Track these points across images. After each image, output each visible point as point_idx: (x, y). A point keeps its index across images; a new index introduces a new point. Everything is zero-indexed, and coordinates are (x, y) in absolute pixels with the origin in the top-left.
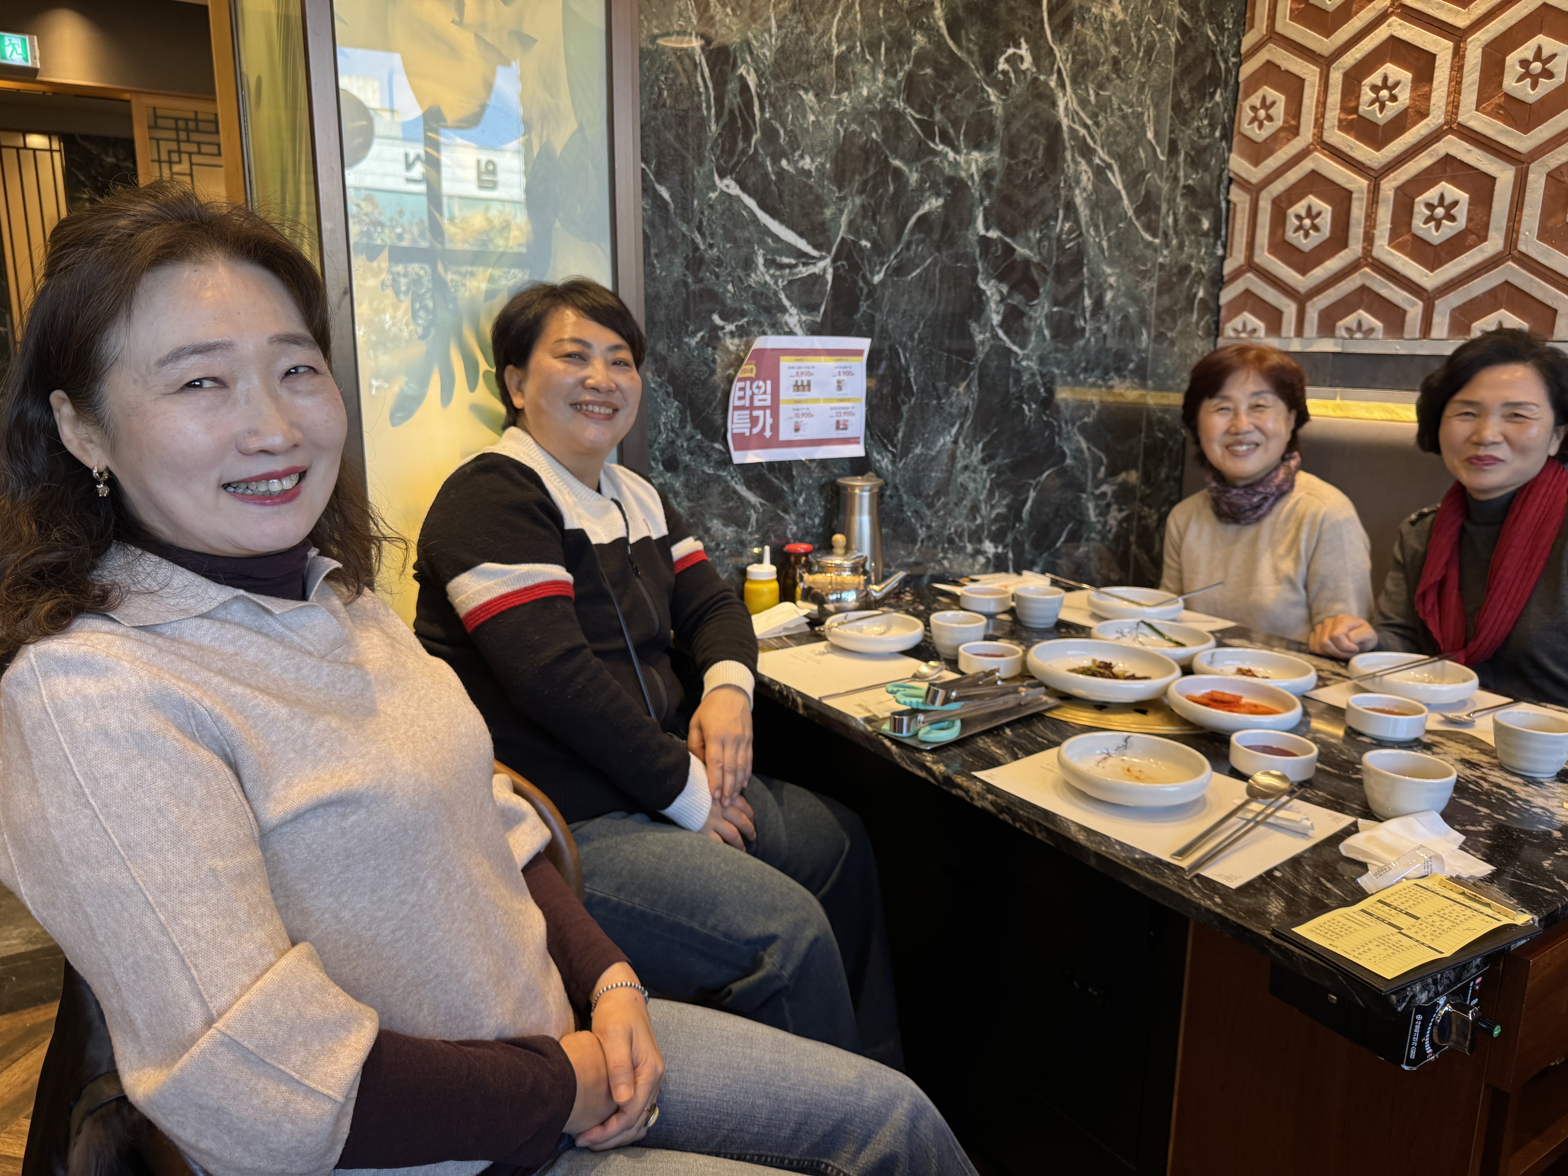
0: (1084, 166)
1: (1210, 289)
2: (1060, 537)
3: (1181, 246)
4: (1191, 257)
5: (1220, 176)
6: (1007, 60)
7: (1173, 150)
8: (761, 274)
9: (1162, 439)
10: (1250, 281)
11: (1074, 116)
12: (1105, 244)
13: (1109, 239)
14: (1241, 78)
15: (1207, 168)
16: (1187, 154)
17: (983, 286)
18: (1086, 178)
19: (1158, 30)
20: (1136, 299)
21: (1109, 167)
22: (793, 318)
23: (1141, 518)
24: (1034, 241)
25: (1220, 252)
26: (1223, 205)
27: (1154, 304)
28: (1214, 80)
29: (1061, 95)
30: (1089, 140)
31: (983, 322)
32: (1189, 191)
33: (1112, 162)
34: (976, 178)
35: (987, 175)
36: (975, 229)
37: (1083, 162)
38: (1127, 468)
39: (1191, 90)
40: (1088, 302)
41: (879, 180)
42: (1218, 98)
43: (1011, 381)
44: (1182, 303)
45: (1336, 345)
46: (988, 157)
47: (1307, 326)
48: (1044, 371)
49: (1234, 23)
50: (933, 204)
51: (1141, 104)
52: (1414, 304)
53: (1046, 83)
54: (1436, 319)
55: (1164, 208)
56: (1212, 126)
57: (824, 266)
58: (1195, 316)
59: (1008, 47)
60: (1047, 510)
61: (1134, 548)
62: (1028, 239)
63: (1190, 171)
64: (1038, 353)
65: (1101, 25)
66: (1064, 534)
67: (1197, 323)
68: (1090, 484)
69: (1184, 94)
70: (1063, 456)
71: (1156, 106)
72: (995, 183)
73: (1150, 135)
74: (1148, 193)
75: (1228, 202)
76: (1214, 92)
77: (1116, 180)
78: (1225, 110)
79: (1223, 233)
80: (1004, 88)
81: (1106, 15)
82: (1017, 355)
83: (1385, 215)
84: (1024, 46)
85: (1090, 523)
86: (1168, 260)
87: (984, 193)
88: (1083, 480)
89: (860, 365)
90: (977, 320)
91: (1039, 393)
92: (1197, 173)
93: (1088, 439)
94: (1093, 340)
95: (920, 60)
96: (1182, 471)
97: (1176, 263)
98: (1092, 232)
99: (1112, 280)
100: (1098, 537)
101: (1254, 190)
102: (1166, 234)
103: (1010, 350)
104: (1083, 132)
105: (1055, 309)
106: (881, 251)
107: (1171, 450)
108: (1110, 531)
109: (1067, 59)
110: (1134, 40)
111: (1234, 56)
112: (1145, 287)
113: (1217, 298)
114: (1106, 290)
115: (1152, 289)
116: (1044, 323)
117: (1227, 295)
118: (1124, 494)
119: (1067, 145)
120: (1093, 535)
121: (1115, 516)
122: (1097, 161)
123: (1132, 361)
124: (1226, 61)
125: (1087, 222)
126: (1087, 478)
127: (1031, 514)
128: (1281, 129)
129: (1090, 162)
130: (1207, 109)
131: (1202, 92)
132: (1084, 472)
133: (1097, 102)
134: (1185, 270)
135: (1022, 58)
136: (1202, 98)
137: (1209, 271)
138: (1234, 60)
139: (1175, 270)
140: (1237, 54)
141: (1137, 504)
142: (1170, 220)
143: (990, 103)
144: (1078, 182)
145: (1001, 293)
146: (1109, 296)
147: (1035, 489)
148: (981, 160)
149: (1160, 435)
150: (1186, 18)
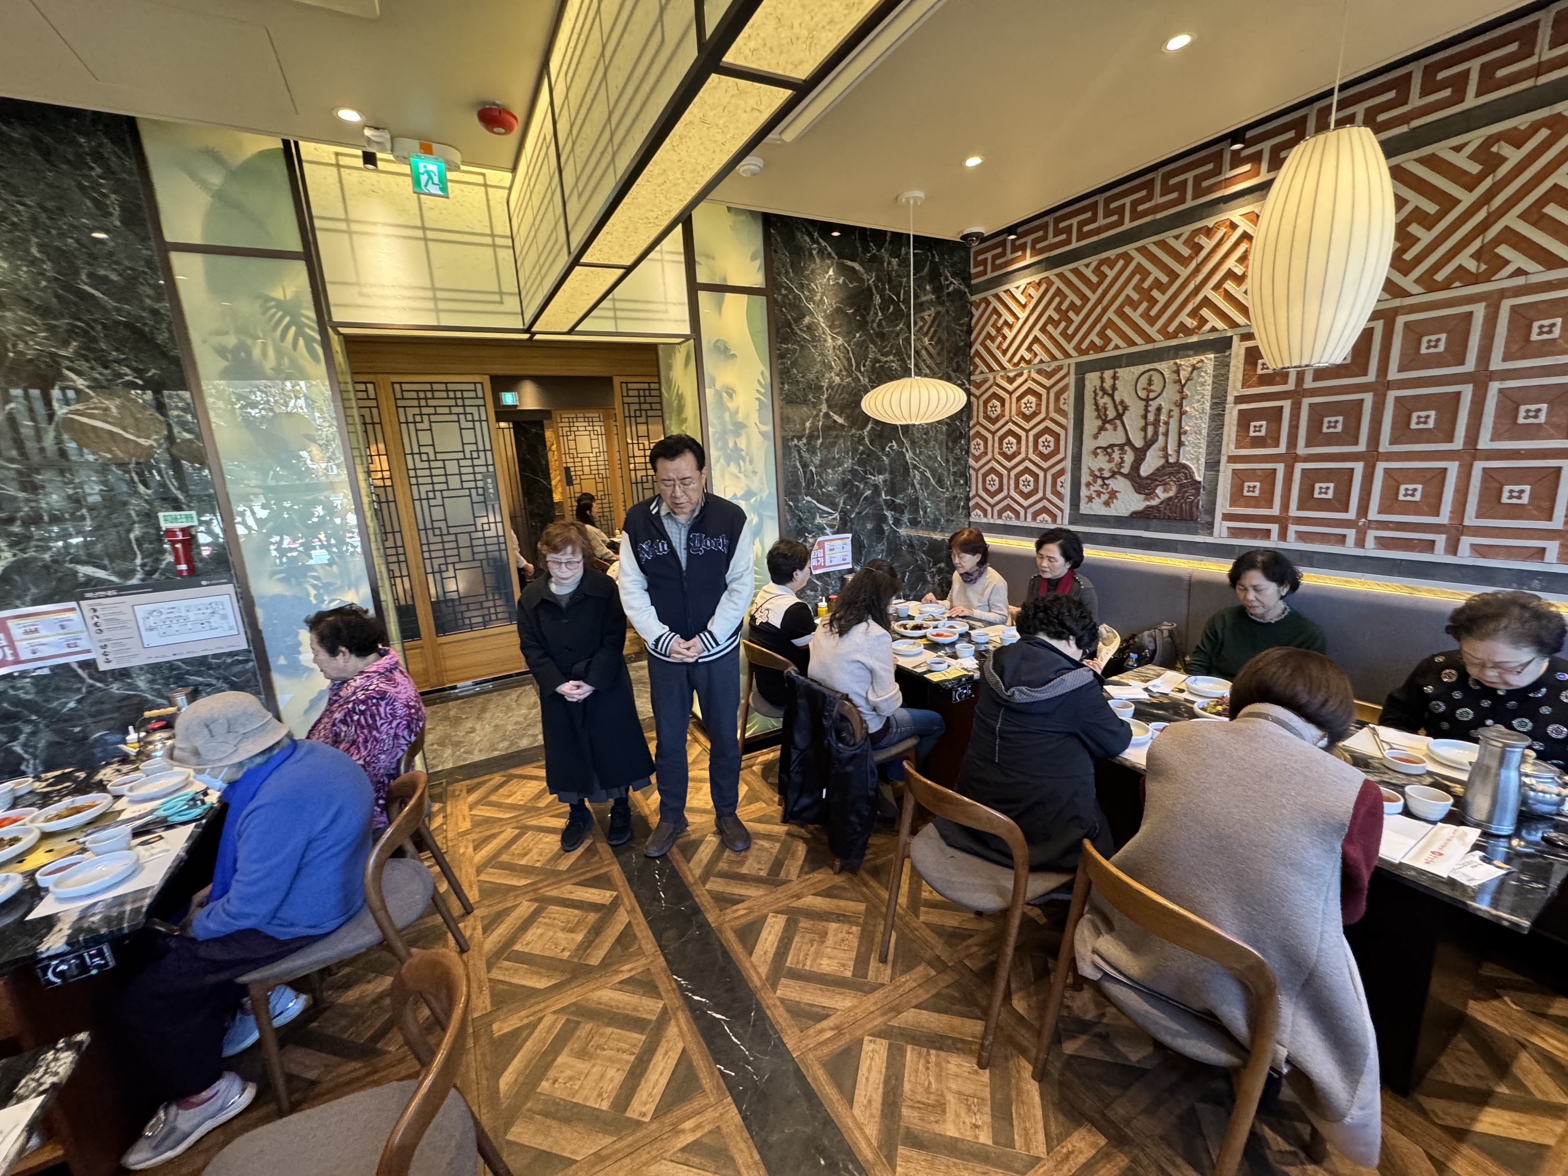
1: (965, 502)
3: (953, 490)
4: (957, 493)
5: (966, 466)
6: (889, 448)
7: (947, 461)
8: (818, 520)
10: (977, 499)
11: (912, 459)
13: (927, 493)
14: (971, 435)
15: (961, 464)
16: (953, 461)
17: (886, 513)
18: (918, 476)
20: (939, 510)
21: (926, 471)
22: (828, 531)
24: (902, 497)
25: (968, 490)
26: (968, 475)
27: (945, 510)
28: (961, 436)
29: (907, 454)
30: (918, 465)
31: (887, 524)
32: (954, 473)
33: (927, 469)
34: (881, 483)
35: (885, 481)
36: (882, 497)
37: (916, 472)
38: (941, 563)
39: (953, 441)
40: (922, 513)
41: (851, 489)
42: (962, 442)
43: (898, 540)
44: (955, 508)
45: (1003, 521)
46: (885, 476)
47: (994, 515)
49: (967, 418)
50: (868, 493)
51: (935, 450)
52: (1022, 511)
53: (902, 452)
54: (1028, 516)
55: (946, 479)
56: (962, 450)
57: (837, 515)
58: (961, 511)
59: (889, 444)
60: (913, 578)
62: (900, 497)
63: (954, 467)
64: (906, 530)
66: (920, 585)
67: (962, 513)
68: (927, 569)
69: (950, 444)
71: (941, 449)
72: (888, 483)
73: (939, 458)
74: (940, 477)
75: (970, 474)
77: (928, 474)
78: (966, 445)
79: (969, 483)
80: (888, 455)
82: (899, 532)
83: (1012, 482)
84: (894, 443)
86: (949, 495)
87: (884, 487)
89: (849, 541)
90: (885, 524)
92: (957, 467)
93: (926, 555)
94: (924, 522)
95: (862, 453)
97: (952, 496)
98: (921, 491)
99: (929, 505)
101: (977, 471)
102: (947, 488)
103: (896, 530)
104: (916, 463)
105: (911, 516)
106: (853, 507)
112: (941, 506)
113: (968, 505)
114: (927, 508)
115: (944, 505)
116: (907, 521)
117: (971, 503)
119: (911, 467)
121: (937, 579)
122: (921, 470)
124: (965, 430)
125: (919, 489)
126: (926, 567)
127: (908, 580)
128: (983, 452)
129: (919, 471)
130: (959, 447)
131: (956, 441)
132: (926, 565)
133: (920, 453)
134: (956, 497)
135: (894, 446)
136: (957, 443)
137: (964, 496)
139: (952, 498)
140: (969, 427)
142: (949, 483)
143: (884, 461)
144: (915, 478)
145: (892, 514)
146: (929, 510)
148: (883, 477)
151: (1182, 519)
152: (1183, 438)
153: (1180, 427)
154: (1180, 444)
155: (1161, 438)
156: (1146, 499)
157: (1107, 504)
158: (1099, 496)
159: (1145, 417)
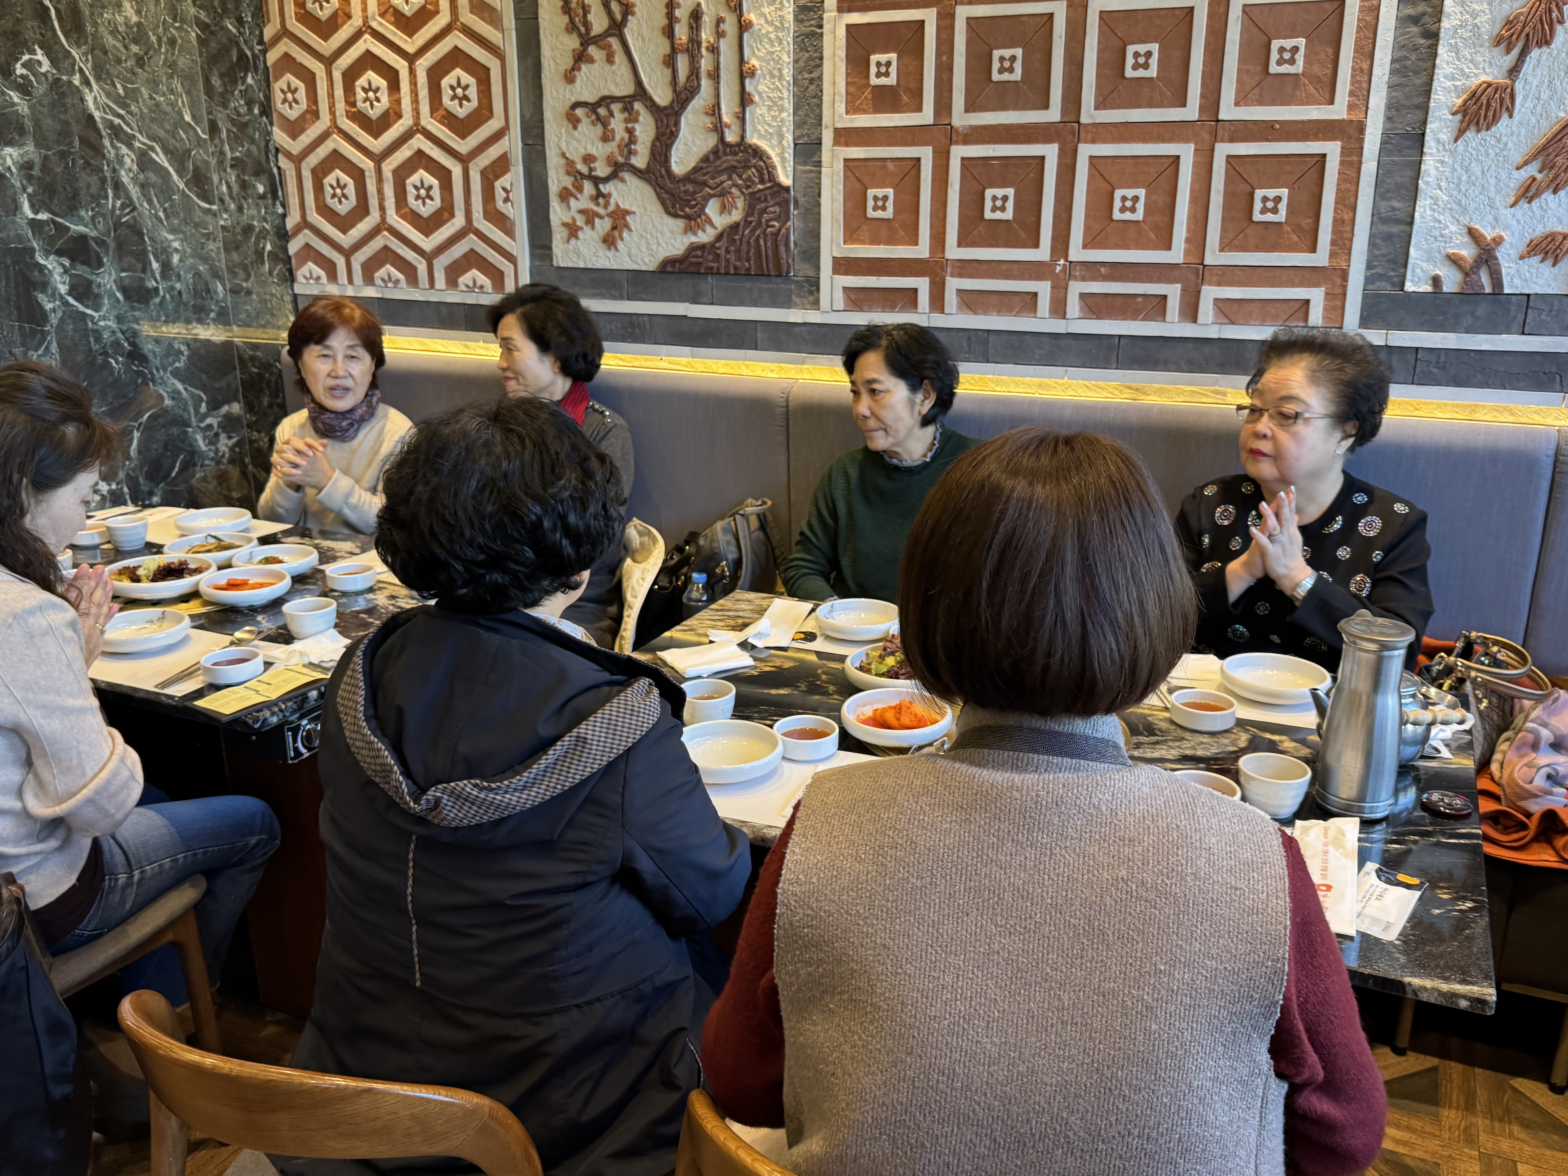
0: (124, 150)
1: (277, 242)
2: (174, 467)
3: (240, 209)
4: (253, 218)
5: (267, 146)
6: (24, 65)
7: (213, 129)
9: (258, 374)
10: (307, 236)
11: (106, 109)
12: (161, 214)
13: (165, 210)
14: (269, 64)
15: (252, 141)
16: (228, 130)
17: (42, 262)
18: (129, 160)
19: (176, 28)
20: (205, 260)
21: (152, 149)
23: (251, 442)
24: (87, 219)
25: (280, 210)
26: (275, 170)
27: (224, 260)
28: (244, 64)
29: (87, 91)
30: (125, 127)
31: (50, 292)
32: (237, 164)
33: (154, 144)
34: (13, 169)
35: (26, 167)
36: (23, 214)
37: (124, 147)
38: (228, 402)
39: (221, 76)
40: (155, 265)
42: (250, 80)
43: (92, 340)
44: (251, 257)
45: (377, 292)
46: (22, 151)
47: (355, 276)
48: (125, 328)
49: (253, 16)
51: (172, 92)
52: (421, 263)
53: (70, 83)
54: (436, 275)
55: (215, 178)
56: (250, 104)
58: (267, 266)
59: (23, 54)
60: (155, 446)
61: (250, 467)
62: (81, 219)
63: (235, 146)
64: (115, 313)
65: (116, 27)
66: (178, 465)
67: (271, 273)
68: (193, 419)
69: (216, 81)
70: (162, 398)
71: (188, 93)
72: (36, 172)
73: (188, 118)
74: (196, 169)
75: (279, 168)
76: (246, 76)
77: (161, 158)
78: (260, 90)
79: (280, 193)
80: (24, 89)
81: (120, 19)
82: (93, 317)
83: (389, 191)
84: (39, 51)
85: (201, 453)
86: (229, 222)
87: (25, 182)
88: (186, 417)
90: (43, 291)
91: (123, 347)
92: (243, 146)
93: (182, 381)
94: (168, 296)
96: (284, 397)
97: (238, 223)
98: (145, 204)
99: (176, 244)
100: (212, 463)
101: (297, 160)
102: (222, 201)
103: (84, 313)
104: (117, 121)
105: (123, 274)
107: (269, 382)
108: (223, 456)
109: (87, 60)
110: (153, 39)
111: (258, 44)
112: (211, 247)
113: (286, 250)
114: (171, 254)
115: (219, 248)
116: (114, 287)
117: (293, 247)
118: (230, 424)
119: (104, 133)
120: (207, 462)
121: (225, 444)
122: (137, 144)
123: (212, 311)
124: (251, 49)
125: (138, 198)
126: (189, 413)
127: (139, 452)
128: (306, 112)
129: (130, 146)
130: (241, 91)
131: (232, 77)
132: (185, 409)
133: (126, 93)
134: (248, 229)
135: (40, 63)
136: (235, 82)
137: (273, 227)
138: (259, 47)
139: (238, 230)
140: (261, 42)
141: (245, 431)
142: (224, 188)
143: (13, 104)
144: (121, 163)
145: (63, 266)
146: (176, 258)
147: (138, 430)
148: (15, 154)
149: (256, 370)
150: (203, 15)
151: (760, 275)
152: (749, 87)
153: (742, 60)
154: (745, 100)
155: (705, 84)
156: (688, 229)
157: (609, 241)
158: (590, 222)
159: (669, 32)
